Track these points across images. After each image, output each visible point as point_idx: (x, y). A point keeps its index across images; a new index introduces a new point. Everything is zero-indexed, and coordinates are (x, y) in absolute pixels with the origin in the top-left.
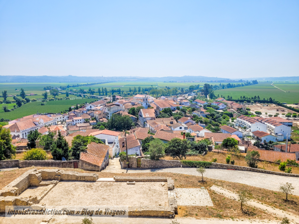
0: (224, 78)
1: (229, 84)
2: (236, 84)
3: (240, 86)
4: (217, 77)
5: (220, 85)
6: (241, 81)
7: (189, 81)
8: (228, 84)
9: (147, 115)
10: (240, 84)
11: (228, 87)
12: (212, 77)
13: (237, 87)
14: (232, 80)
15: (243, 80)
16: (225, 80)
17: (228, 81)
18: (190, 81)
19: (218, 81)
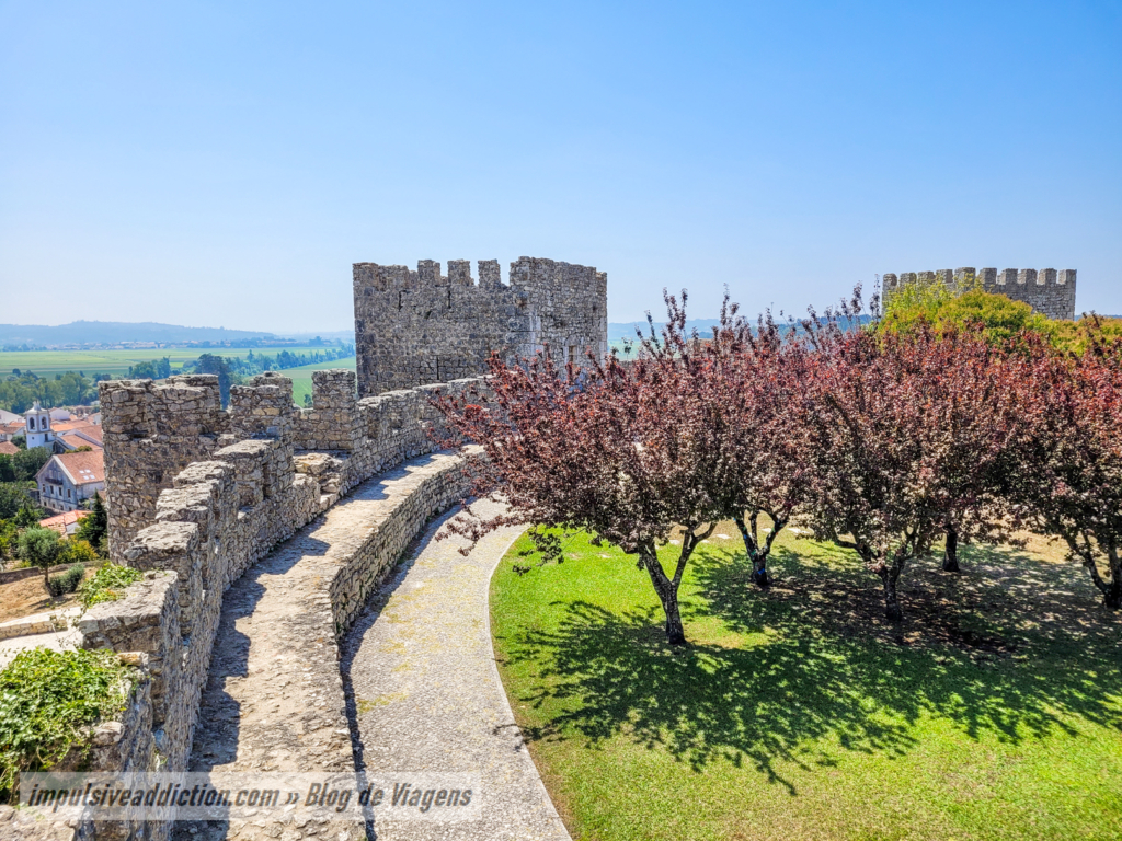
0: (251, 330)
1: (285, 354)
2: (306, 352)
3: (321, 361)
4: (222, 328)
5: (251, 357)
6: (317, 342)
7: (104, 346)
8: (280, 353)
9: (89, 474)
10: (322, 352)
11: (281, 366)
12: (200, 327)
13: (313, 365)
14: (284, 340)
15: (323, 338)
16: (259, 339)
17: (272, 342)
18: (108, 345)
19: (232, 343)
